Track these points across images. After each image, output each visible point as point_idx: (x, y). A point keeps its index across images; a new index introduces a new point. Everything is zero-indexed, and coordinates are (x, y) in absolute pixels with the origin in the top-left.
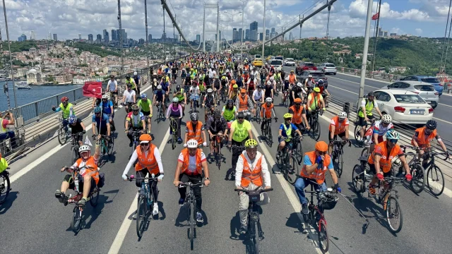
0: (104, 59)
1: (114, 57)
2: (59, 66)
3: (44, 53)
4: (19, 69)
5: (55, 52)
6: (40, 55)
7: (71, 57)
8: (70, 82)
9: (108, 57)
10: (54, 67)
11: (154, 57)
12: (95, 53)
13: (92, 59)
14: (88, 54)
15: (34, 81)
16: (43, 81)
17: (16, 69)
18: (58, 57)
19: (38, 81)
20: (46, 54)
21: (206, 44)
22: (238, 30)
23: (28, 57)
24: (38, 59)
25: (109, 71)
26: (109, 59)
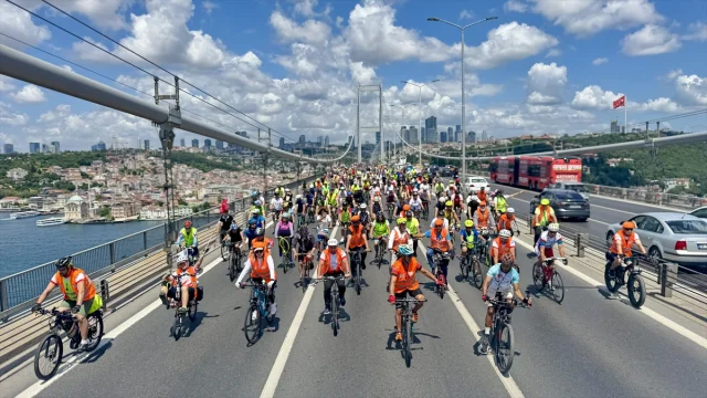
0: (207, 175)
1: (224, 171)
2: (130, 189)
3: (114, 168)
4: (60, 196)
5: (131, 167)
6: (106, 171)
7: (156, 173)
8: (135, 217)
9: (214, 172)
10: (120, 191)
11: (286, 169)
12: (194, 166)
13: (188, 175)
14: (183, 167)
15: (76, 216)
16: (92, 215)
17: (55, 195)
18: (135, 173)
19: (83, 216)
20: (116, 170)
21: (363, 148)
22: (408, 128)
23: (84, 175)
24: (99, 178)
25: (206, 196)
26: (215, 175)
